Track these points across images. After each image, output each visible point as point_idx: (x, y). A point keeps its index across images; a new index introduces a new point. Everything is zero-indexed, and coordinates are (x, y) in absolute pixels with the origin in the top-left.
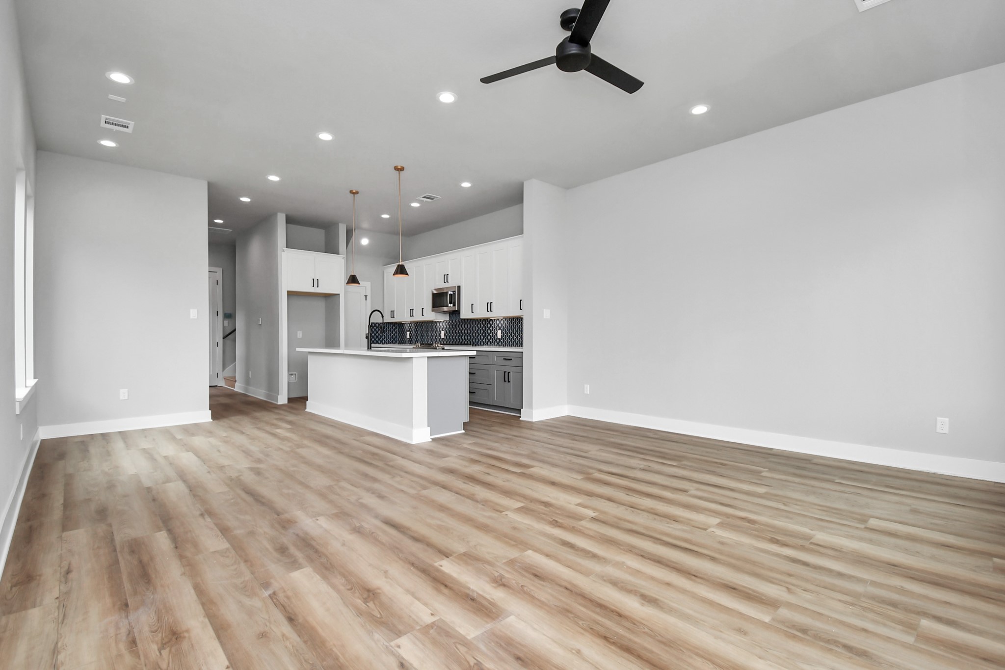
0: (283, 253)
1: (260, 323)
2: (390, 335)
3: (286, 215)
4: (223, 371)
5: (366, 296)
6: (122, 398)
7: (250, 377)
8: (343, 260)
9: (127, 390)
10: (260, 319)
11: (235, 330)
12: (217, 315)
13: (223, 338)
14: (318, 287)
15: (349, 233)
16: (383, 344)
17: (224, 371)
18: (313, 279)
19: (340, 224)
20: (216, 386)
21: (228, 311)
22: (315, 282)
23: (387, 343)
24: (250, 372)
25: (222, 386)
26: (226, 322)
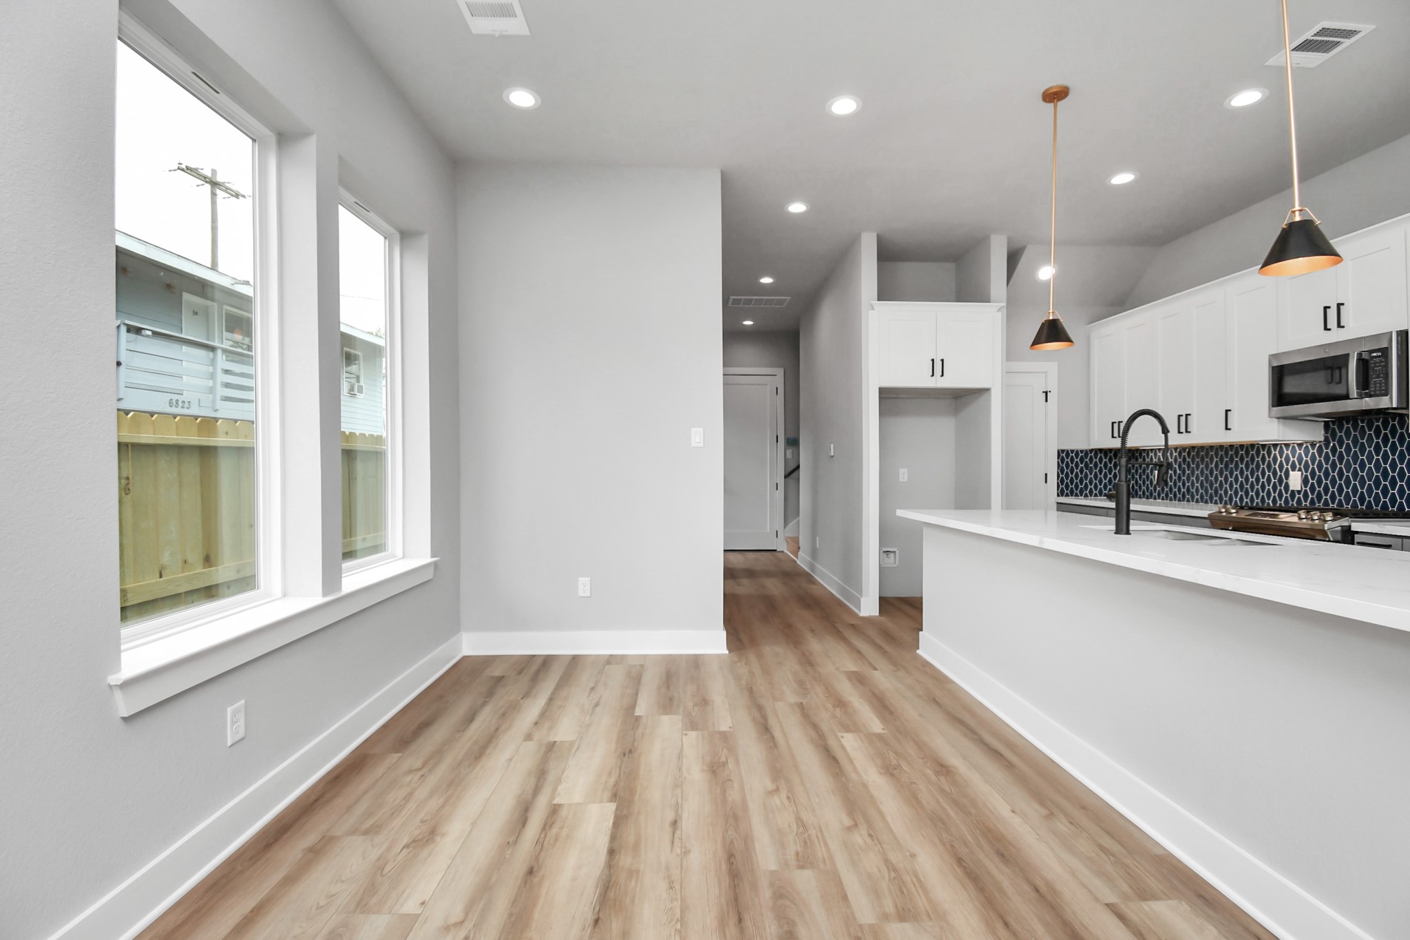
0: (870, 312)
1: (832, 454)
2: (1105, 476)
3: (878, 237)
4: (785, 527)
5: (1046, 393)
6: (581, 593)
7: (818, 547)
8: (999, 314)
9: (589, 579)
10: (832, 446)
11: (798, 467)
12: (777, 442)
13: (785, 478)
14: (942, 375)
15: (1013, 259)
16: (1086, 496)
17: (787, 528)
18: (933, 360)
19: (993, 237)
20: (775, 550)
21: (791, 435)
22: (937, 366)
23: (1096, 495)
24: (818, 538)
25: (783, 552)
26: (789, 452)
